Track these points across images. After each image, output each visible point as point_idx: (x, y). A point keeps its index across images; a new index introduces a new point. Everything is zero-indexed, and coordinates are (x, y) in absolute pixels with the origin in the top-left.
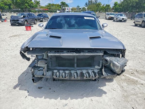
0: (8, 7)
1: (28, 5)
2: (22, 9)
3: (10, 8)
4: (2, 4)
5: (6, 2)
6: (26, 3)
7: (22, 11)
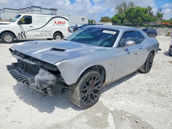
0: (120, 21)
1: (141, 19)
2: (134, 23)
3: (122, 22)
4: (116, 18)
5: (120, 16)
6: (139, 17)
7: (133, 25)
